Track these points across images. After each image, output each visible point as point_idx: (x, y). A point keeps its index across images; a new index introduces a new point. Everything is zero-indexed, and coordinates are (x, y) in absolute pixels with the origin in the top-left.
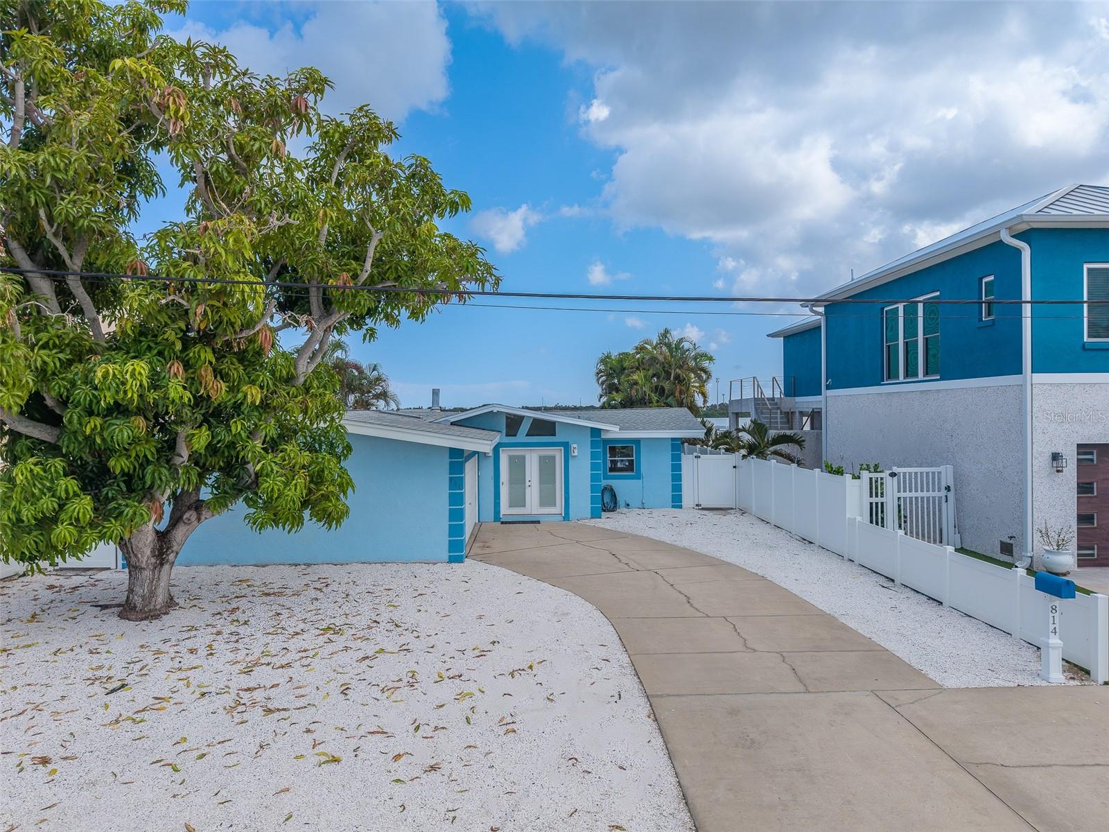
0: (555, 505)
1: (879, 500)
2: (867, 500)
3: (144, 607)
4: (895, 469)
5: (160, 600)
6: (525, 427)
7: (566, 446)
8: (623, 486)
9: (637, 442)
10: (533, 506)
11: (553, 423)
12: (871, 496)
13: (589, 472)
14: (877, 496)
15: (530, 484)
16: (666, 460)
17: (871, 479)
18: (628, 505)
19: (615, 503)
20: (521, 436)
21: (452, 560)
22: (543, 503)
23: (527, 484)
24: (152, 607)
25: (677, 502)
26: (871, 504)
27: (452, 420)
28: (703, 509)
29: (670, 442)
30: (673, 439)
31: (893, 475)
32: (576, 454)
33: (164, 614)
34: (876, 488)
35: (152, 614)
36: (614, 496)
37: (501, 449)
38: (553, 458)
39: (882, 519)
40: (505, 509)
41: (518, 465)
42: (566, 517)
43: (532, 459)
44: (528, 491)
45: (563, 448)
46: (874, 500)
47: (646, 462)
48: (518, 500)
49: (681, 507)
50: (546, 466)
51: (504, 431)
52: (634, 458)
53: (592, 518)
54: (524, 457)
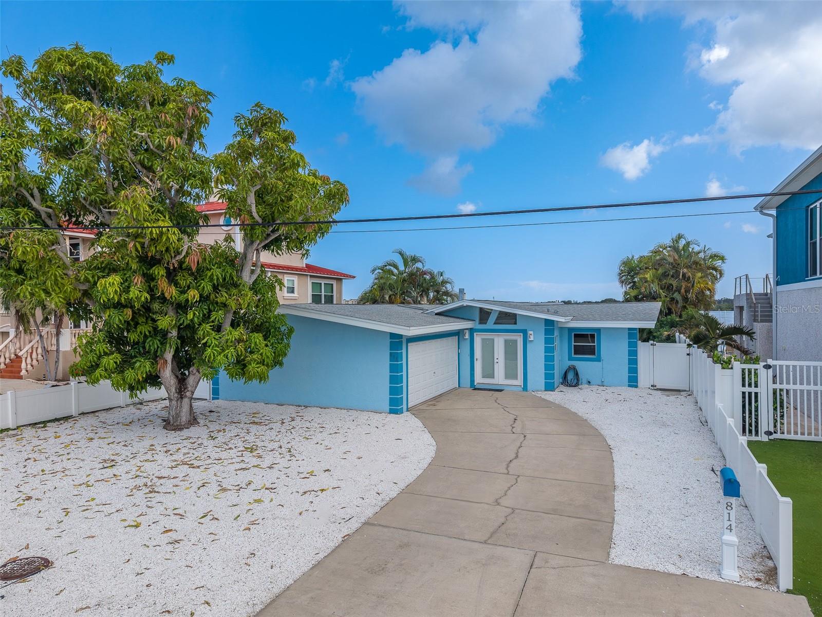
0: (517, 379)
1: (753, 390)
2: (739, 389)
3: (174, 422)
4: (770, 362)
5: (184, 419)
6: (493, 318)
7: (525, 332)
8: (585, 367)
9: (598, 330)
10: (500, 378)
11: (515, 315)
12: (744, 385)
13: (543, 354)
14: (750, 385)
15: (497, 361)
16: (623, 347)
17: (743, 370)
18: (589, 382)
19: (578, 380)
20: (490, 324)
21: (392, 412)
22: (507, 376)
23: (496, 361)
24: (178, 424)
25: (633, 382)
26: (744, 393)
27: (436, 312)
28: (657, 389)
29: (627, 332)
30: (629, 329)
31: (768, 367)
32: (532, 338)
33: (186, 428)
34: (748, 379)
35: (179, 427)
36: (577, 374)
37: (475, 333)
38: (516, 341)
39: (757, 408)
40: (479, 379)
41: (489, 348)
42: (525, 388)
43: (499, 342)
44: (496, 366)
45: (522, 334)
46: (747, 389)
47: (605, 347)
48: (489, 372)
49: (636, 387)
50: (510, 348)
51: (478, 320)
52: (596, 344)
53: (546, 390)
54: (493, 340)
